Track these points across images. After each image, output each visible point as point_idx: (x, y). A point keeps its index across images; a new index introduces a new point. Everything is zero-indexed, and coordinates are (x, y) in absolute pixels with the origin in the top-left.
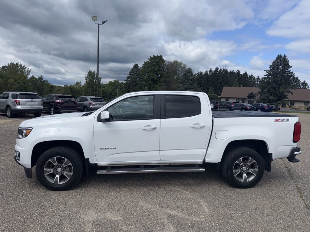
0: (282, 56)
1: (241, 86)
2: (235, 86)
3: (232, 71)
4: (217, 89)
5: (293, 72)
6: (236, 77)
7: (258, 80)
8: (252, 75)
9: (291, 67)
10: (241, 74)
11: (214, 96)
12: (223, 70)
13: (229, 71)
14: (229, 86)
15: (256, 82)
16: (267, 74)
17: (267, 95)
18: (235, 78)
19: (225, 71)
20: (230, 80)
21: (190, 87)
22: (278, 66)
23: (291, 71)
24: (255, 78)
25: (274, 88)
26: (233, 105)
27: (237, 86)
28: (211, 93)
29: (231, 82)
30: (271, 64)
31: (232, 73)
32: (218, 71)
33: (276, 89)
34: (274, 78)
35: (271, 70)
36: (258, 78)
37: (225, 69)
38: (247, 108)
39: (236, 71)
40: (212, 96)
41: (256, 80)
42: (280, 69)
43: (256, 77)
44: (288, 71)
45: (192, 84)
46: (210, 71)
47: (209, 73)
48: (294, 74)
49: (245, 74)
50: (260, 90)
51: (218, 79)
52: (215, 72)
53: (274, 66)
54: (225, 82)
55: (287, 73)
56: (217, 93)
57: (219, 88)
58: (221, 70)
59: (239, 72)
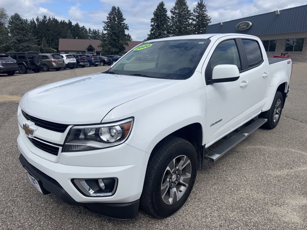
0: (116, 8)
1: (77, 38)
2: (69, 38)
3: (63, 21)
4: (50, 42)
5: (127, 25)
6: (69, 28)
7: (90, 32)
8: (83, 27)
9: (125, 19)
10: (72, 25)
11: (49, 49)
12: (52, 19)
13: (60, 21)
14: (63, 38)
15: (88, 34)
16: (106, 25)
17: (110, 47)
18: (68, 30)
19: (55, 21)
20: (63, 31)
21: (24, 39)
22: (114, 18)
23: (126, 24)
24: (86, 30)
25: (114, 40)
26: (93, 58)
27: (71, 38)
28: (45, 46)
29: (64, 34)
30: (108, 16)
31: (63, 23)
32: (47, 21)
33: (116, 41)
34: (112, 30)
35: (108, 22)
36: (90, 30)
37: (54, 19)
38: (105, 61)
39: (67, 21)
40: (47, 50)
41: (88, 32)
42: (116, 21)
43: (88, 29)
44: (123, 24)
45: (25, 35)
46: (37, 20)
47: (36, 22)
48: (128, 27)
49: (77, 25)
50: (102, 43)
51: (48, 30)
52: (44, 21)
53: (110, 17)
54: (57, 33)
55: (122, 25)
56: (51, 46)
57: (52, 41)
58: (50, 19)
59: (70, 23)
